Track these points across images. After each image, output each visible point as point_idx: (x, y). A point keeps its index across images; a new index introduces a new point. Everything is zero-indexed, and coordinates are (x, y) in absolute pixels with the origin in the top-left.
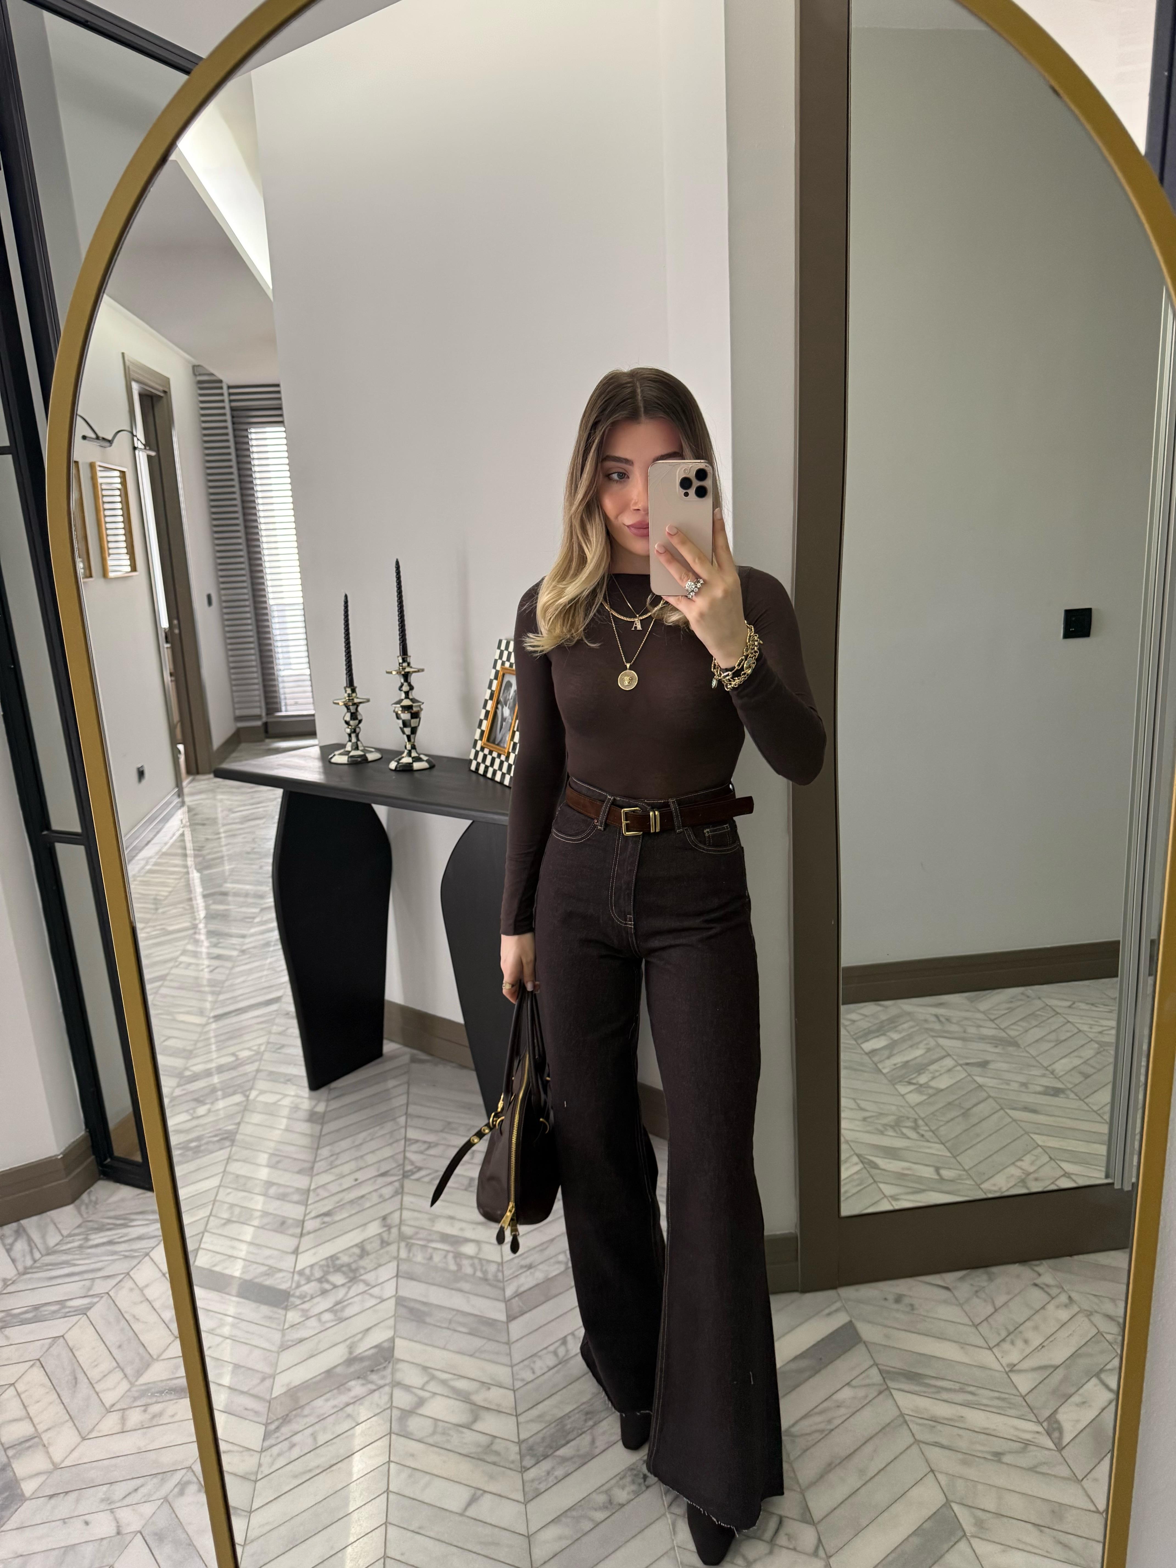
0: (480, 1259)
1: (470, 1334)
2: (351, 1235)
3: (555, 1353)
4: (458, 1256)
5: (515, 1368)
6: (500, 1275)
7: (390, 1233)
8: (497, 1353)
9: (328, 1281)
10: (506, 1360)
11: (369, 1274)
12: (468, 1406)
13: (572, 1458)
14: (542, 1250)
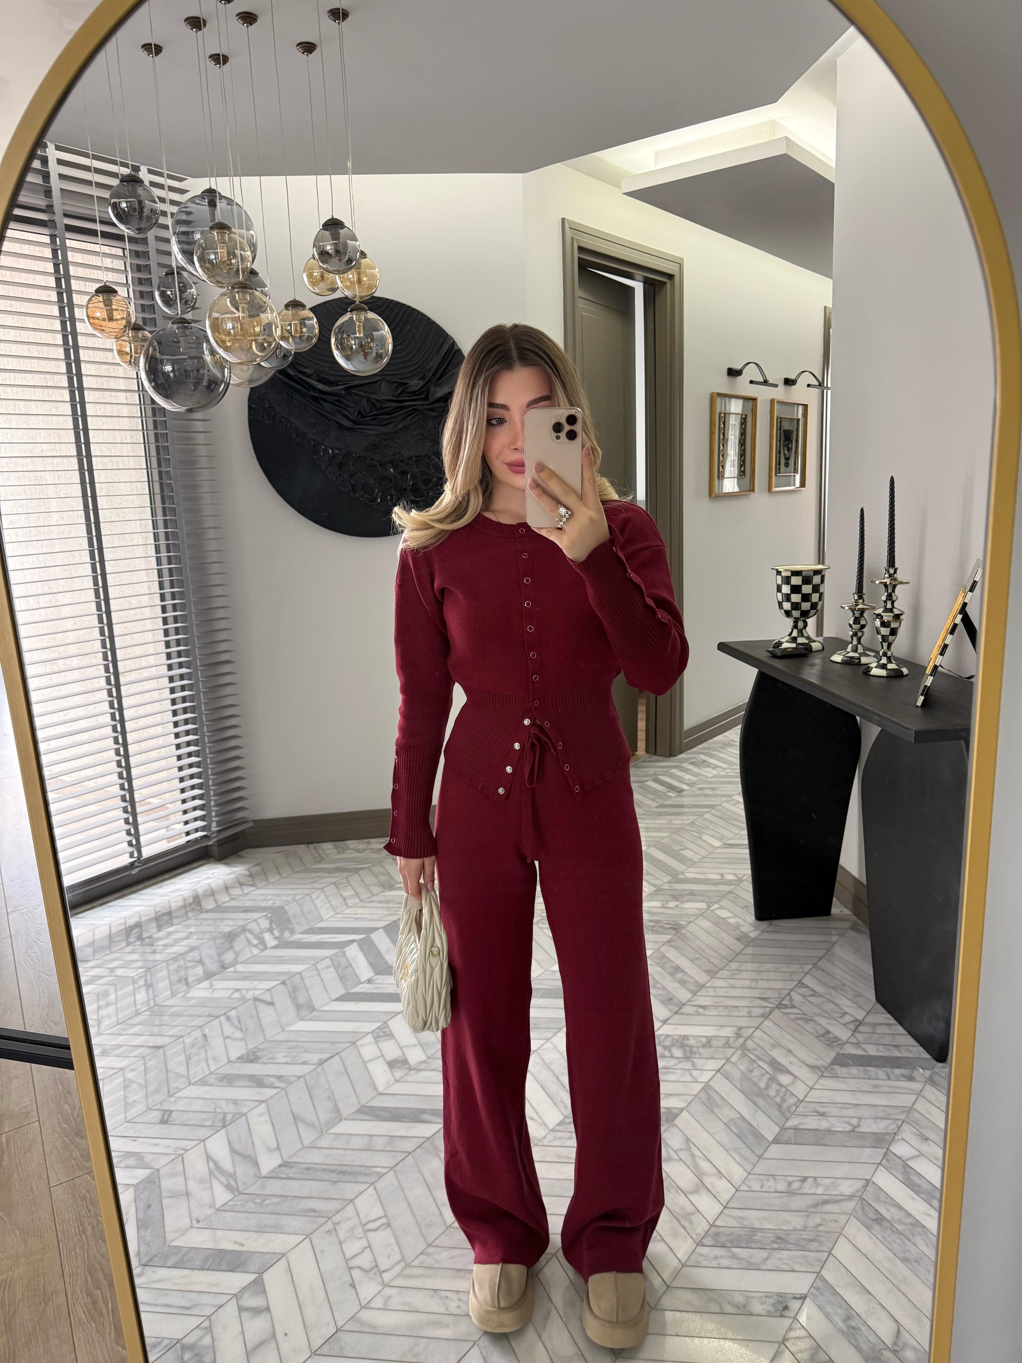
0: (787, 1090)
1: (738, 1137)
2: (708, 1028)
3: (790, 1184)
4: (773, 1079)
5: (750, 1176)
6: (794, 1108)
7: (735, 1041)
8: (746, 1159)
9: (670, 1051)
10: (749, 1167)
11: (700, 1060)
12: (697, 1180)
13: (741, 1259)
14: (842, 1108)
